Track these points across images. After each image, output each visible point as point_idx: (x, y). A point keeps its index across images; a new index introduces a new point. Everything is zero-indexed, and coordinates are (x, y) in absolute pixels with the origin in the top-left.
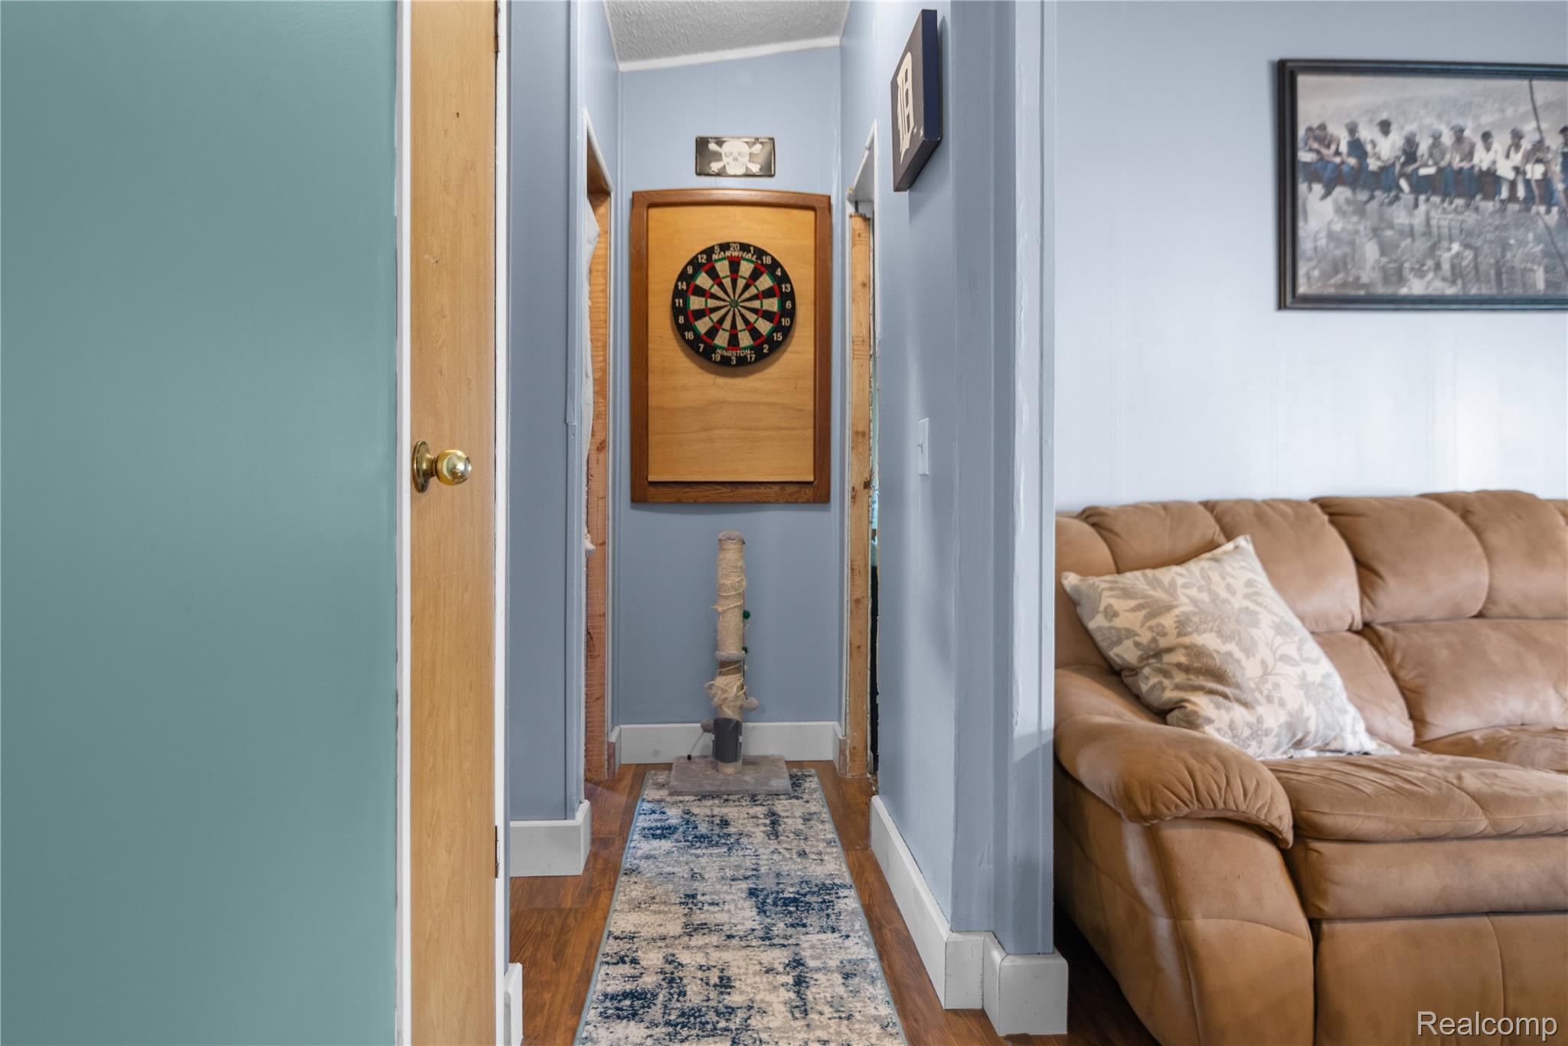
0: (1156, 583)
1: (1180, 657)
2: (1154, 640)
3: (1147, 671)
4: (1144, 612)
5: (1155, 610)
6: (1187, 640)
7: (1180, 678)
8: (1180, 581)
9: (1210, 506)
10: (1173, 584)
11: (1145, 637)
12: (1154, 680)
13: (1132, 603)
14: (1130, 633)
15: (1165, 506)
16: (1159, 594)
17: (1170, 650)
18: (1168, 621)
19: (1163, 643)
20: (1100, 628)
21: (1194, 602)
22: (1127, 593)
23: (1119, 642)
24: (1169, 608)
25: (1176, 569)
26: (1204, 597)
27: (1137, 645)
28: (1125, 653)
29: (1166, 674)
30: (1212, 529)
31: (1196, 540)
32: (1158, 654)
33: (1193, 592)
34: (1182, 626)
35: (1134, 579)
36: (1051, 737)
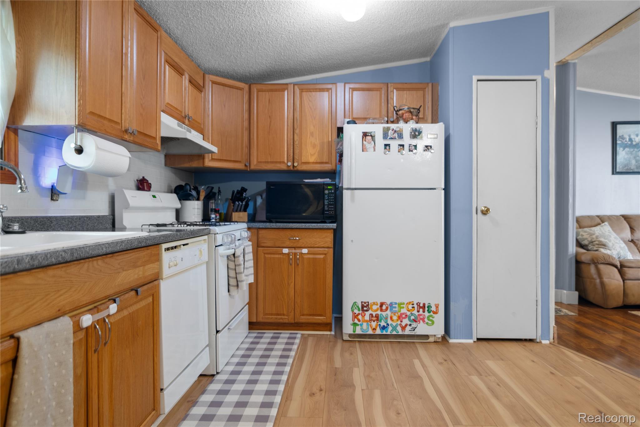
0: (591, 230)
1: (597, 242)
2: (591, 240)
3: (590, 245)
4: (589, 235)
5: (591, 235)
6: (598, 240)
7: (597, 246)
8: (596, 230)
9: (598, 216)
10: (594, 230)
11: (590, 239)
12: (591, 247)
13: (587, 234)
14: (586, 239)
15: (589, 216)
16: (592, 232)
17: (595, 241)
18: (594, 236)
19: (593, 240)
20: (580, 238)
21: (599, 233)
22: (585, 232)
23: (584, 240)
24: (594, 234)
25: (594, 228)
26: (600, 232)
27: (588, 241)
28: (586, 242)
29: (594, 245)
30: (599, 221)
31: (596, 223)
32: (592, 242)
33: (598, 232)
34: (597, 237)
35: (586, 229)
36: (575, 255)
